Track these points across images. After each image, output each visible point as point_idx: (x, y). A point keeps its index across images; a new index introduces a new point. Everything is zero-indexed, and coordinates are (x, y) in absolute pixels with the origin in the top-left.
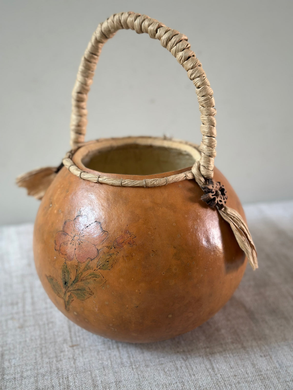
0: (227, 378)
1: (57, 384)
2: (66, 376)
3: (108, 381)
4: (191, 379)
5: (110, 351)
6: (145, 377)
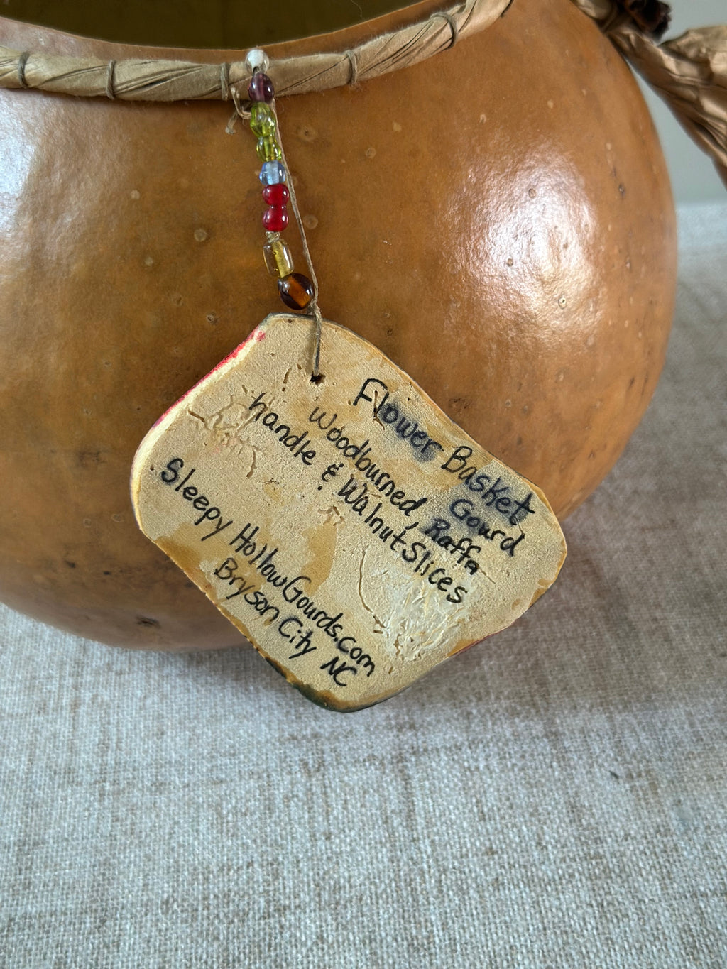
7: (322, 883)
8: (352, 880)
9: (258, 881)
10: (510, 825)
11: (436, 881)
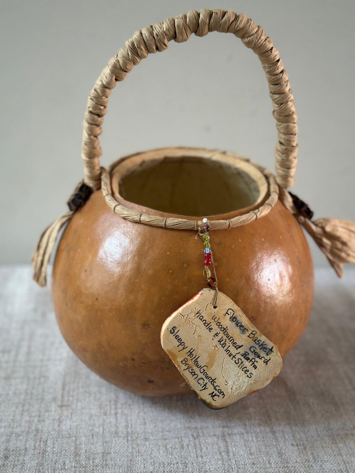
0: (243, 465)
1: (32, 447)
2: (46, 439)
3: (94, 451)
4: (196, 461)
5: (105, 417)
6: (140, 452)
7: (201, 470)
8: (210, 469)
9: (180, 468)
10: (260, 457)
11: (237, 471)
